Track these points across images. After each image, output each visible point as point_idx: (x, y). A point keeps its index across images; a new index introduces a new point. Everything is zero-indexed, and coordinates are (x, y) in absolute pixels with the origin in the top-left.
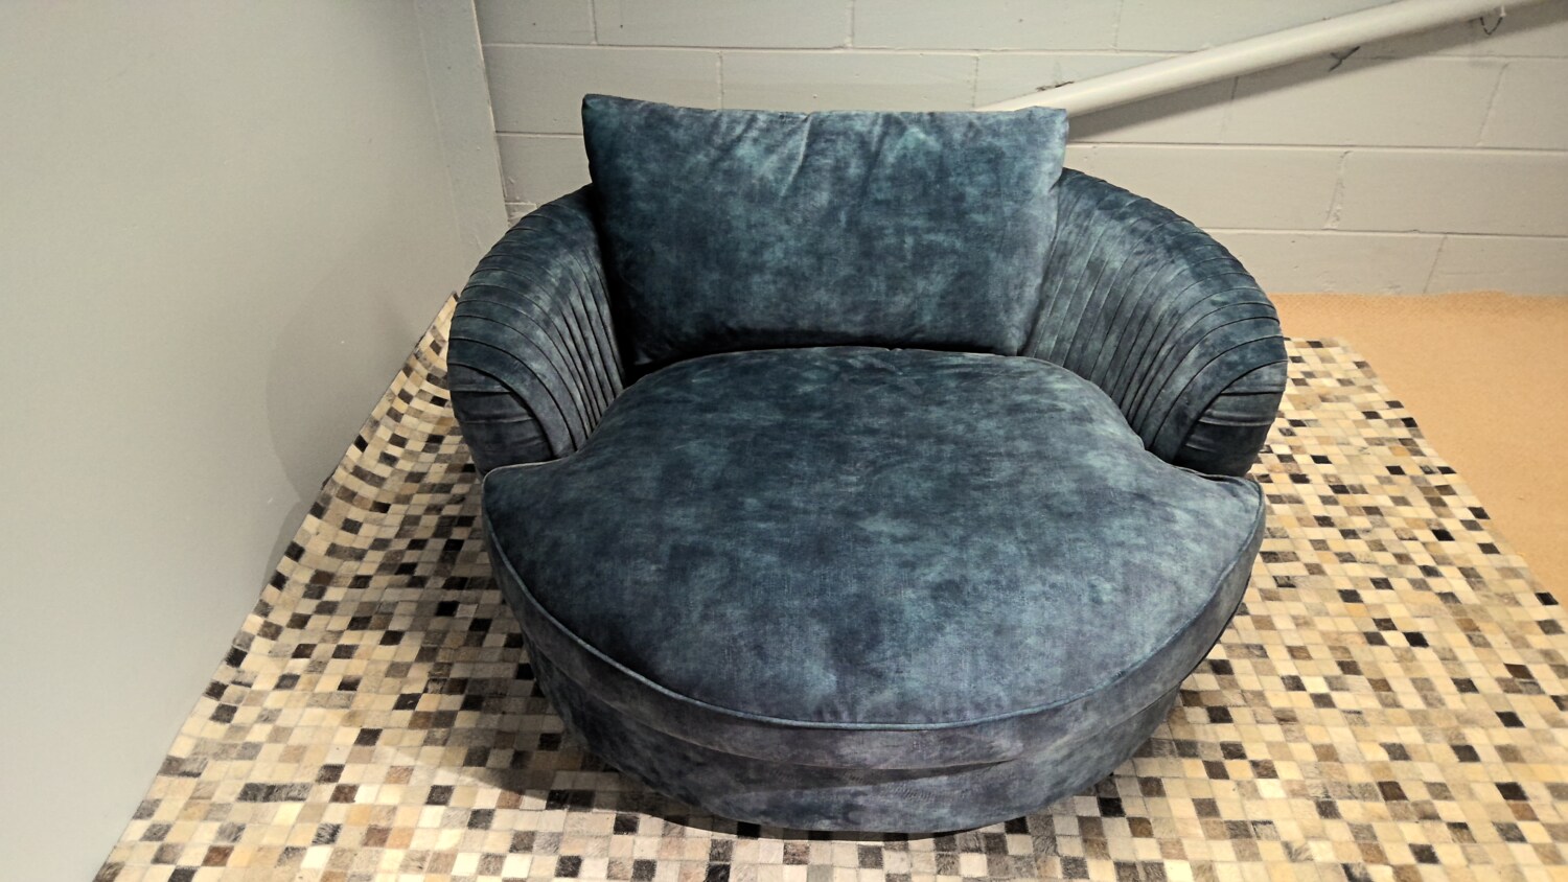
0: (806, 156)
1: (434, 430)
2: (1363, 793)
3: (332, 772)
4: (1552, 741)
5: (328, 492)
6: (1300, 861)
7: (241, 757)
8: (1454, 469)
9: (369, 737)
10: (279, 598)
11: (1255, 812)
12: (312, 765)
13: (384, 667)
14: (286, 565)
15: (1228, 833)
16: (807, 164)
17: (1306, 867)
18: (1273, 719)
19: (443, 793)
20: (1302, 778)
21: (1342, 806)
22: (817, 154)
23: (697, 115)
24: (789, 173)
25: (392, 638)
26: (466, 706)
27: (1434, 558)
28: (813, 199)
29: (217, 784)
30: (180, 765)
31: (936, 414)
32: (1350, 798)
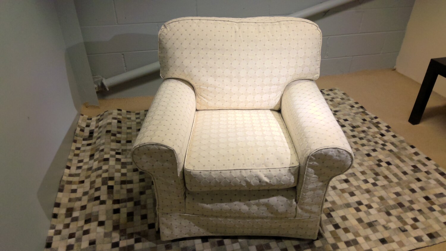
1: (91, 153)
2: (395, 207)
4: (430, 183)
5: (62, 184)
6: (388, 229)
8: (378, 117)
10: (57, 221)
11: (372, 219)
13: (103, 235)
14: (56, 210)
15: (368, 226)
17: (390, 231)
18: (365, 192)
20: (379, 207)
21: (392, 212)
25: (101, 224)
26: (136, 242)
27: (383, 141)
32: (392, 209)
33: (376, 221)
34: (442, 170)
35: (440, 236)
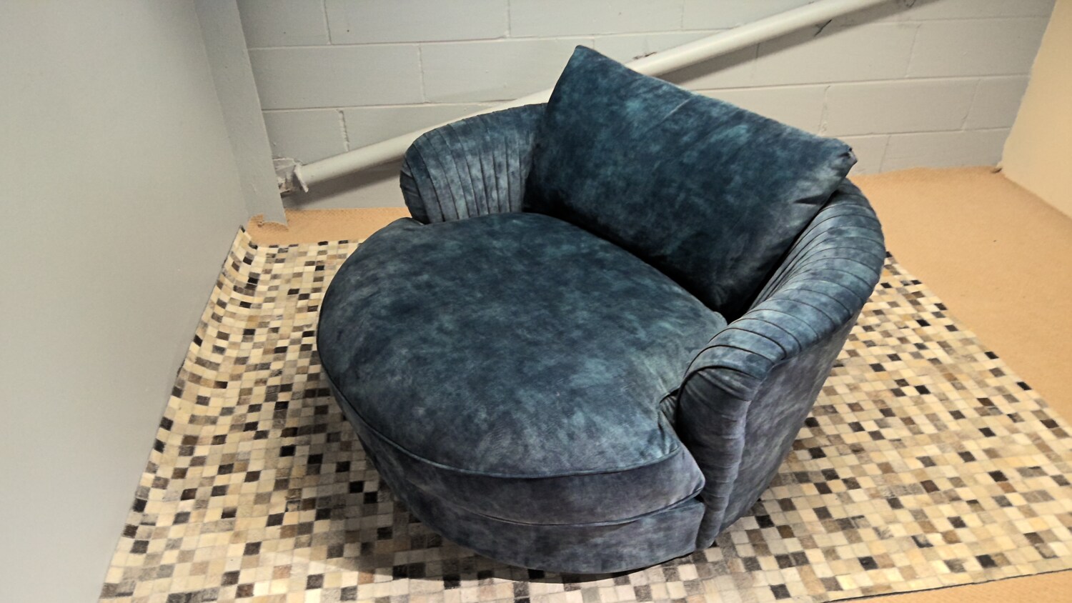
0: (666, 120)
1: (247, 325)
2: (914, 490)
3: (232, 577)
4: (1014, 442)
5: (182, 378)
6: (886, 539)
7: (160, 576)
8: (920, 281)
9: (253, 549)
10: (161, 458)
11: (852, 511)
12: (215, 574)
13: (252, 498)
14: (162, 434)
15: (839, 527)
16: (662, 124)
17: (890, 542)
18: (849, 451)
19: (317, 580)
20: (875, 486)
21: (903, 499)
22: (674, 120)
23: (627, 74)
24: (648, 125)
25: (253, 477)
26: (319, 517)
27: (921, 338)
28: (648, 147)
29: (147, 598)
30: (116, 589)
32: (906, 494)
33: (861, 517)
34: (1051, 414)
35: (1009, 563)
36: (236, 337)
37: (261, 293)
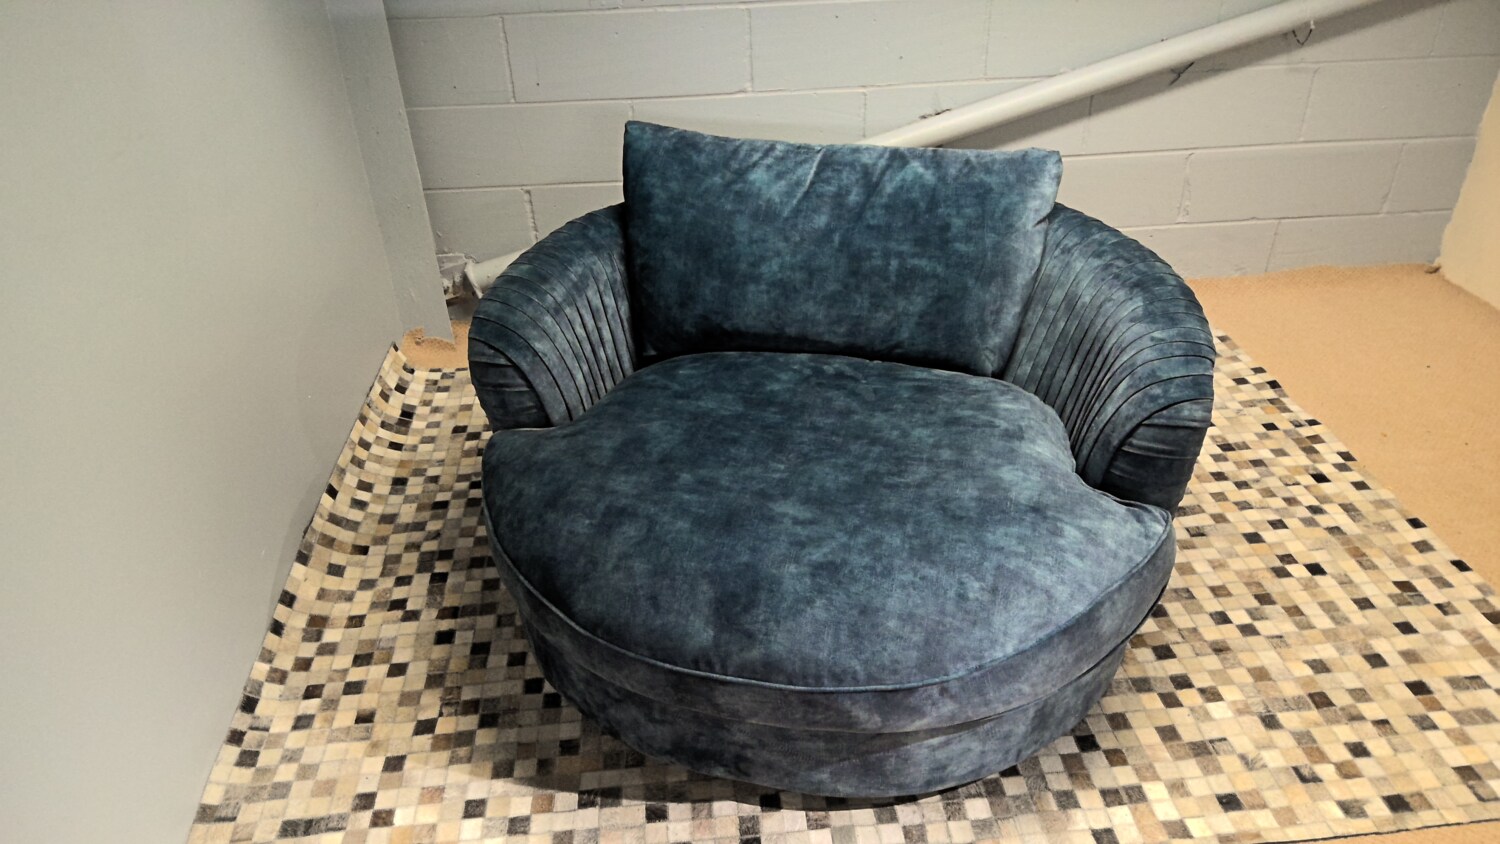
0: (812, 183)
2: (1296, 704)
3: (366, 800)
4: (1443, 642)
5: (309, 540)
6: (1257, 769)
7: (273, 797)
8: (1319, 420)
9: (394, 764)
10: (279, 644)
11: (1210, 732)
12: (344, 796)
13: (396, 698)
14: (282, 613)
15: (1191, 752)
16: (811, 190)
17: (1263, 774)
18: (1210, 651)
19: (477, 806)
20: (1244, 698)
21: (1282, 717)
22: (823, 181)
23: (721, 142)
24: (795, 196)
25: (398, 670)
26: (483, 724)
27: (1317, 499)
28: (811, 221)
29: (255, 825)
30: (215, 812)
31: (879, 419)
32: (1288, 710)
33: (1223, 739)
35: (1430, 806)
36: (383, 488)
37: (418, 431)
